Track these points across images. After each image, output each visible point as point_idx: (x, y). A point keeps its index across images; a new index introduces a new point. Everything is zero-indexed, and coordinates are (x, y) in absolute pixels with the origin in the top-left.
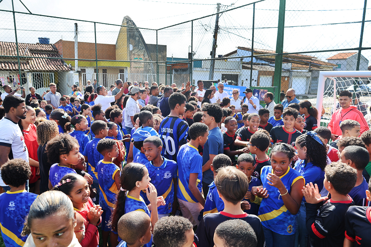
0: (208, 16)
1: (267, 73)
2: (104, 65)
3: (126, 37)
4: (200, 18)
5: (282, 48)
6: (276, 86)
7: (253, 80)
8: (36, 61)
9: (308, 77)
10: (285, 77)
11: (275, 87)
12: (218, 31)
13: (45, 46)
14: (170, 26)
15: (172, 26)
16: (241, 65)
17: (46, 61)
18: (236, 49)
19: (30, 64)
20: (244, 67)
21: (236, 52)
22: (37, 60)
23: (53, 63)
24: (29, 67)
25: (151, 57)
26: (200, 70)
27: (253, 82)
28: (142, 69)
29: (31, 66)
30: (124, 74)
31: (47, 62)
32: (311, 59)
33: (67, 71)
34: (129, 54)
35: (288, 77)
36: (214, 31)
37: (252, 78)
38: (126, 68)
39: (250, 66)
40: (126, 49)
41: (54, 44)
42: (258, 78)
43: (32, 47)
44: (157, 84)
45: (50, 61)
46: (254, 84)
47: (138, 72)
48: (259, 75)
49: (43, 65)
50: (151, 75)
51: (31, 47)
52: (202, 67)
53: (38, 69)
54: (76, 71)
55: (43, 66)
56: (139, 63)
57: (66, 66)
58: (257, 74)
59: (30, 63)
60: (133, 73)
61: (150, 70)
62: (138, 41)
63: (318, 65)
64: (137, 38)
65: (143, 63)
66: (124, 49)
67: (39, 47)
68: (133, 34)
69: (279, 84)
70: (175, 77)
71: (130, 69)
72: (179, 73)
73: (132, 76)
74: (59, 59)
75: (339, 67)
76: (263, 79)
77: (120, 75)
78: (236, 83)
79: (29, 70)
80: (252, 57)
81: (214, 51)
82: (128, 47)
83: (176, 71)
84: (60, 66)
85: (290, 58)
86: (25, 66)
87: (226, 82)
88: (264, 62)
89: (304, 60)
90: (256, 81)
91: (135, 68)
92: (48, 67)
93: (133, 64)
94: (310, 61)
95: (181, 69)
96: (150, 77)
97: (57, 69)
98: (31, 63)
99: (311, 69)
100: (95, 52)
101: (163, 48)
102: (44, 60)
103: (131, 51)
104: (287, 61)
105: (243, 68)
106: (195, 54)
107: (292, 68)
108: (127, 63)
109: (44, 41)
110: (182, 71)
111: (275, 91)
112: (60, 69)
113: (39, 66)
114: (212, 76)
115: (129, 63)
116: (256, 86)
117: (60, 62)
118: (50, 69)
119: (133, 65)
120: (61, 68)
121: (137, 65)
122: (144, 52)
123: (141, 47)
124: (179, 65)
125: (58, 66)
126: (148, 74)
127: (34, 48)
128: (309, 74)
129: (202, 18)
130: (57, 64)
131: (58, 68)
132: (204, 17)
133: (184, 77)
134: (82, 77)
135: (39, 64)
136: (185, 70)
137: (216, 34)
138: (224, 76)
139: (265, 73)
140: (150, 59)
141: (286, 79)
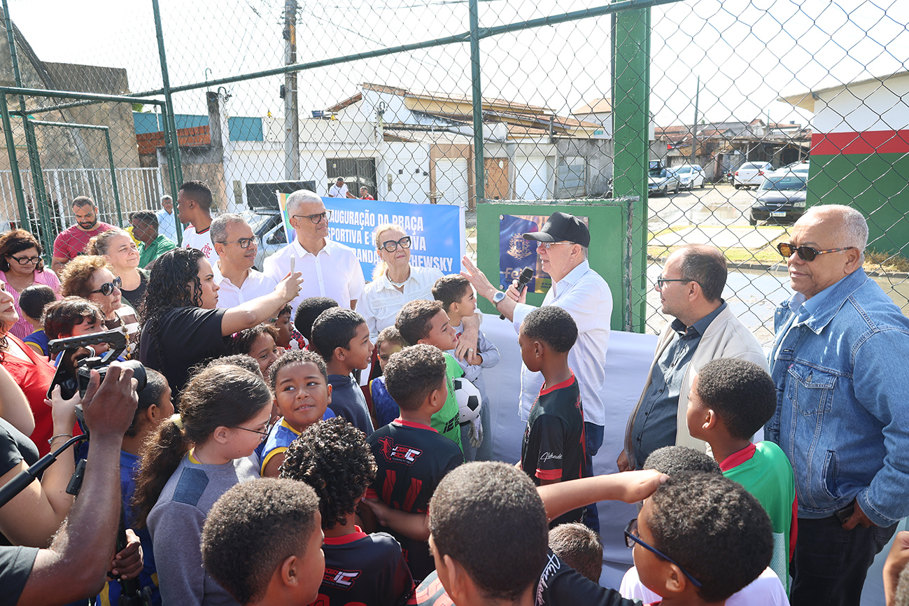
1: (452, 151)
7: (417, 171)
9: (548, 158)
10: (499, 159)
12: (297, 16)
16: (381, 131)
18: (359, 89)
20: (389, 138)
21: (358, 98)
26: (255, 148)
27: (416, 177)
32: (542, 113)
35: (505, 159)
36: (284, 15)
37: (416, 168)
42: (431, 166)
46: (422, 184)
48: (431, 156)
52: (265, 140)
58: (426, 154)
63: (564, 126)
70: (166, 175)
78: (373, 183)
81: (290, 84)
83: (170, 154)
85: (497, 111)
88: (437, 123)
89: (529, 115)
90: (425, 174)
95: (185, 149)
99: (553, 136)
101: (115, 80)
104: (493, 119)
105: (386, 141)
106: (231, 96)
107: (509, 135)
110: (190, 153)
114: (293, 166)
128: (553, 150)
133: (199, 173)
136: (202, 149)
137: (291, 26)
138: (335, 166)
139: (448, 151)
140: (67, 118)
141: (501, 164)
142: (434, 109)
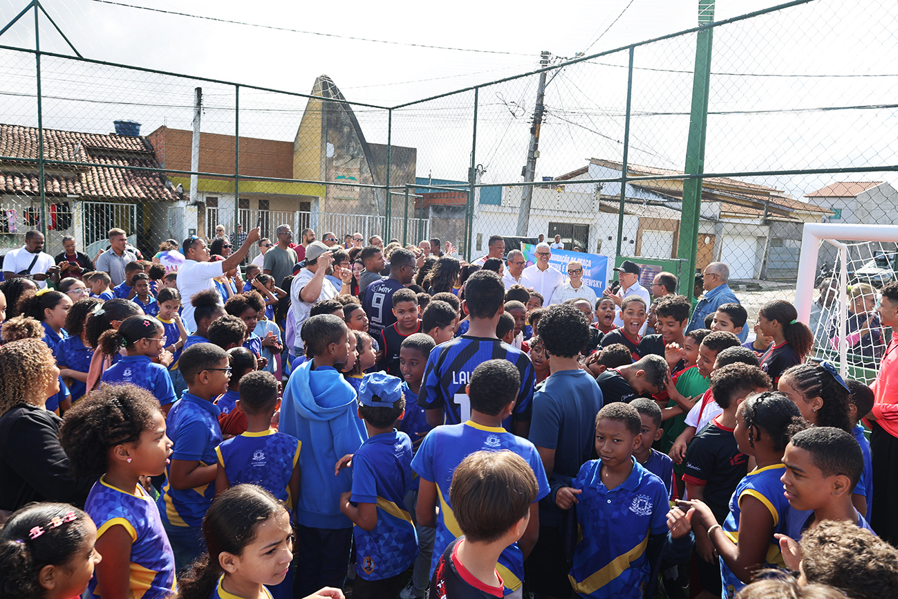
0: (516, 77)
1: (660, 224)
2: (262, 191)
3: (320, 125)
4: (496, 83)
5: (701, 161)
6: (685, 258)
7: (625, 239)
8: (98, 174)
9: (759, 238)
10: (705, 235)
11: (682, 259)
12: (543, 117)
13: (126, 140)
14: (423, 101)
15: (426, 100)
16: (597, 203)
17: (123, 175)
18: (587, 163)
19: (84, 181)
20: (603, 208)
21: (585, 170)
22: (101, 172)
23: (140, 180)
24: (79, 189)
25: (377, 176)
26: (496, 210)
27: (624, 244)
28: (355, 204)
29: (85, 185)
30: (308, 215)
31: (126, 177)
32: (767, 194)
33: (172, 201)
34: (324, 166)
35: (712, 236)
36: (533, 117)
37: (623, 236)
38: (316, 198)
39: (617, 205)
40: (319, 152)
41: (146, 137)
42: (639, 236)
43: (93, 143)
44: (381, 240)
45: (132, 175)
46: (628, 251)
47: (344, 210)
48: (640, 227)
49: (114, 184)
50: (376, 219)
51: (92, 141)
52: (502, 205)
53: (101, 193)
54: (191, 201)
55: (115, 188)
56: (347, 188)
57: (170, 189)
58: (636, 225)
59: (84, 178)
60: (331, 211)
61: (374, 206)
62: (347, 136)
63: (787, 209)
64: (346, 130)
65: (357, 189)
66: (313, 152)
67: (111, 141)
68: (337, 118)
69: (692, 252)
70: (433, 225)
71: (326, 203)
72: (444, 215)
73: (328, 219)
74: (155, 171)
75: (837, 215)
76: (652, 238)
77: (298, 214)
78: (584, 245)
79: (80, 194)
80: (624, 180)
81: (530, 165)
82: (324, 148)
83: (438, 210)
84: (156, 190)
85: (718, 190)
86: (71, 186)
87: (557, 243)
88: (652, 197)
89: (751, 196)
90: (632, 242)
91: (337, 201)
92: (127, 191)
93: (332, 189)
94: (767, 198)
95: (449, 207)
96: (373, 224)
97: (146, 194)
98: (87, 180)
99: (769, 218)
100: (235, 158)
101: (408, 155)
102: (119, 173)
103: (331, 160)
104: (711, 197)
105: (600, 210)
106: (485, 171)
107: (722, 213)
108: (318, 187)
109: (127, 129)
110: (452, 211)
111: (680, 271)
112: (153, 195)
113: (105, 187)
114: (524, 227)
115: (324, 187)
116: (632, 256)
117: (157, 179)
118: (130, 195)
119: (334, 192)
120: (158, 193)
121: (344, 192)
122: (362, 162)
123: (354, 151)
124: (446, 196)
125: (151, 189)
126: (367, 216)
127: (98, 143)
128: (765, 230)
129: (500, 81)
130: (148, 184)
131: (151, 192)
132: (505, 80)
133: (455, 226)
134: (205, 217)
135: (106, 181)
136: (459, 208)
137: (538, 125)
138: (555, 228)
139: (656, 224)
140: (375, 181)
141: (707, 240)
142: (653, 184)
